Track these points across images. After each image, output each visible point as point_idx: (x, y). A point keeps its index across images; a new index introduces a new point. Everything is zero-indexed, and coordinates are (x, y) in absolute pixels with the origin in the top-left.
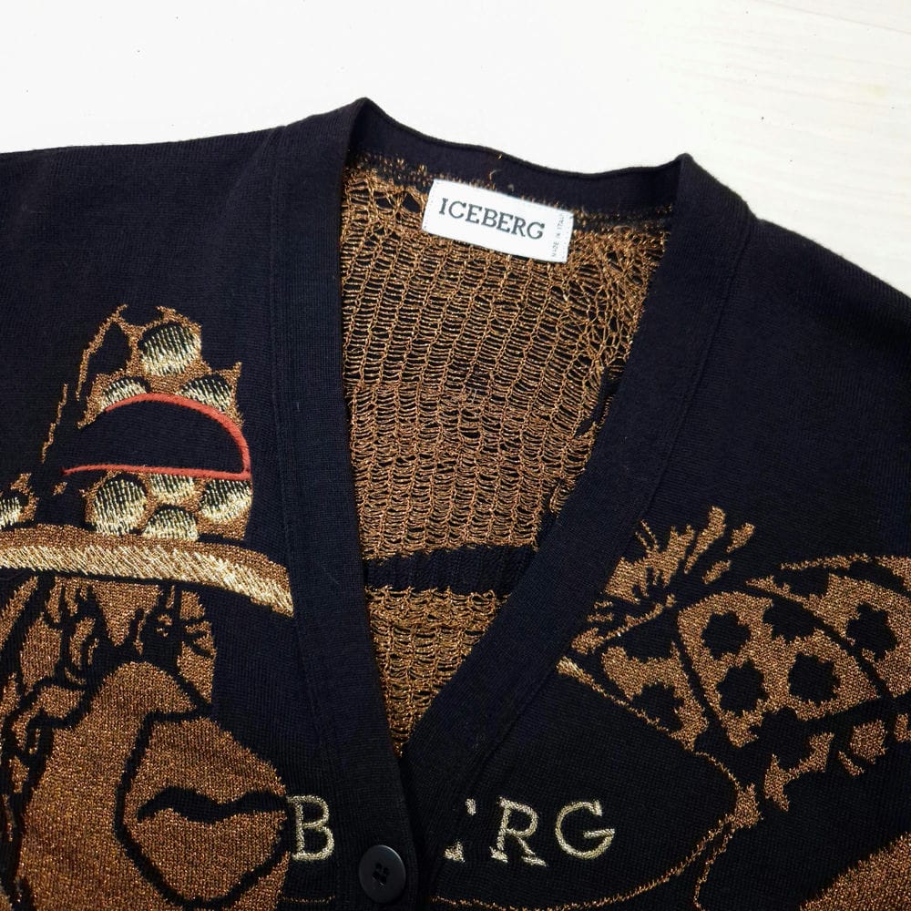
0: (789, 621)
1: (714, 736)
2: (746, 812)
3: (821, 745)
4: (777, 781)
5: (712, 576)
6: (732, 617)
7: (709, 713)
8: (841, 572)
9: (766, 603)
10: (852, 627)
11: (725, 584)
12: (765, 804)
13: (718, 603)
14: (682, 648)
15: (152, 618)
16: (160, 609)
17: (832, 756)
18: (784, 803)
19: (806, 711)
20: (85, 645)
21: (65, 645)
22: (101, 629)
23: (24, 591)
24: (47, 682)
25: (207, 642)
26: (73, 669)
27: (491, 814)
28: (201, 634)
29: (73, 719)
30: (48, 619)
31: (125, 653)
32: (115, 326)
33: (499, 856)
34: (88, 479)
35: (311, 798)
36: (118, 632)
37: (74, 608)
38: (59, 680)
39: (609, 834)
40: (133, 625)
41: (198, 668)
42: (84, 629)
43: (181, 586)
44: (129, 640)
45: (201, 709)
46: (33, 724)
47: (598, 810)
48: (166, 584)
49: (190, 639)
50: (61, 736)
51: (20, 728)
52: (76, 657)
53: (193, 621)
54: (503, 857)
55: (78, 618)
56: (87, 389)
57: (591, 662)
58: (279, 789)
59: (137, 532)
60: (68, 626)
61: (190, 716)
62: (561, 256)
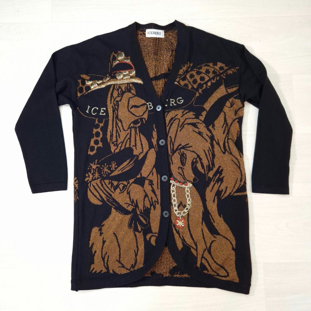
0: (199, 73)
1: (193, 87)
2: (197, 95)
3: (205, 86)
4: (200, 91)
5: (189, 70)
6: (192, 74)
7: (192, 85)
8: (203, 66)
9: (196, 71)
10: (206, 72)
11: (191, 71)
12: (199, 93)
13: (190, 73)
14: (187, 79)
15: (127, 87)
16: (128, 86)
17: (206, 86)
18: (202, 93)
19: (202, 82)
20: (121, 92)
21: (118, 92)
22: (122, 90)
24: (116, 97)
25: (134, 89)
26: (120, 95)
27: (169, 101)
29: (120, 101)
30: (116, 89)
31: (125, 92)
33: (171, 105)
35: (149, 103)
36: (124, 90)
37: (118, 88)
38: (118, 96)
39: (183, 100)
40: (125, 88)
42: (120, 90)
43: (129, 83)
44: (125, 90)
47: (181, 98)
48: (127, 83)
49: (132, 89)
50: (120, 103)
51: (115, 102)
52: (120, 93)
53: (132, 87)
54: (172, 105)
55: (119, 89)
57: (178, 82)
58: (146, 103)
60: (118, 90)
62: (164, 37)
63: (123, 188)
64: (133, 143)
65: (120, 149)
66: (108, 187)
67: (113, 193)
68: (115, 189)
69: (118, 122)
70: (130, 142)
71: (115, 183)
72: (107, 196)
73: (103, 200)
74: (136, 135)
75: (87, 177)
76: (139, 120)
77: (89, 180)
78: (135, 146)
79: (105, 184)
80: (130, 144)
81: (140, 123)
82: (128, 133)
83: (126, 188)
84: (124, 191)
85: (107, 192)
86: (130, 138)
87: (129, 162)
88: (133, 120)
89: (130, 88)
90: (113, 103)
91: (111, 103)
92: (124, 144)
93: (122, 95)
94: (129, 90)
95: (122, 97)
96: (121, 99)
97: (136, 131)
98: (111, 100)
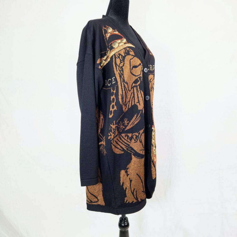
21: (120, 59)
22: (122, 56)
23: (114, 57)
24: (120, 64)
25: (131, 51)
28: (130, 50)
29: (123, 65)
30: (117, 58)
31: (125, 56)
32: (104, 29)
34: (111, 44)
36: (124, 55)
37: (118, 55)
38: (121, 62)
40: (124, 54)
41: (132, 53)
42: (120, 56)
43: (126, 48)
44: (125, 55)
45: (134, 56)
46: (121, 68)
48: (124, 48)
49: (130, 51)
50: (123, 67)
51: (120, 69)
52: (122, 59)
53: (129, 50)
55: (119, 56)
56: (106, 36)
59: (119, 46)
60: (119, 57)
61: (133, 58)
63: (136, 138)
64: (136, 101)
65: (128, 107)
66: (125, 139)
67: (130, 143)
68: (131, 140)
69: (125, 84)
70: (134, 100)
71: (130, 135)
72: (126, 146)
73: (123, 150)
74: (138, 93)
75: (110, 136)
76: (138, 79)
77: (111, 138)
78: (139, 102)
79: (123, 137)
80: (134, 102)
81: (140, 81)
82: (132, 93)
83: (138, 138)
84: (137, 140)
85: (125, 143)
86: (134, 97)
87: (137, 117)
88: (134, 80)
89: (128, 51)
90: (118, 70)
91: (117, 71)
92: (130, 102)
93: (124, 60)
94: (127, 53)
95: (124, 61)
96: (124, 63)
97: (137, 90)
98: (116, 69)
